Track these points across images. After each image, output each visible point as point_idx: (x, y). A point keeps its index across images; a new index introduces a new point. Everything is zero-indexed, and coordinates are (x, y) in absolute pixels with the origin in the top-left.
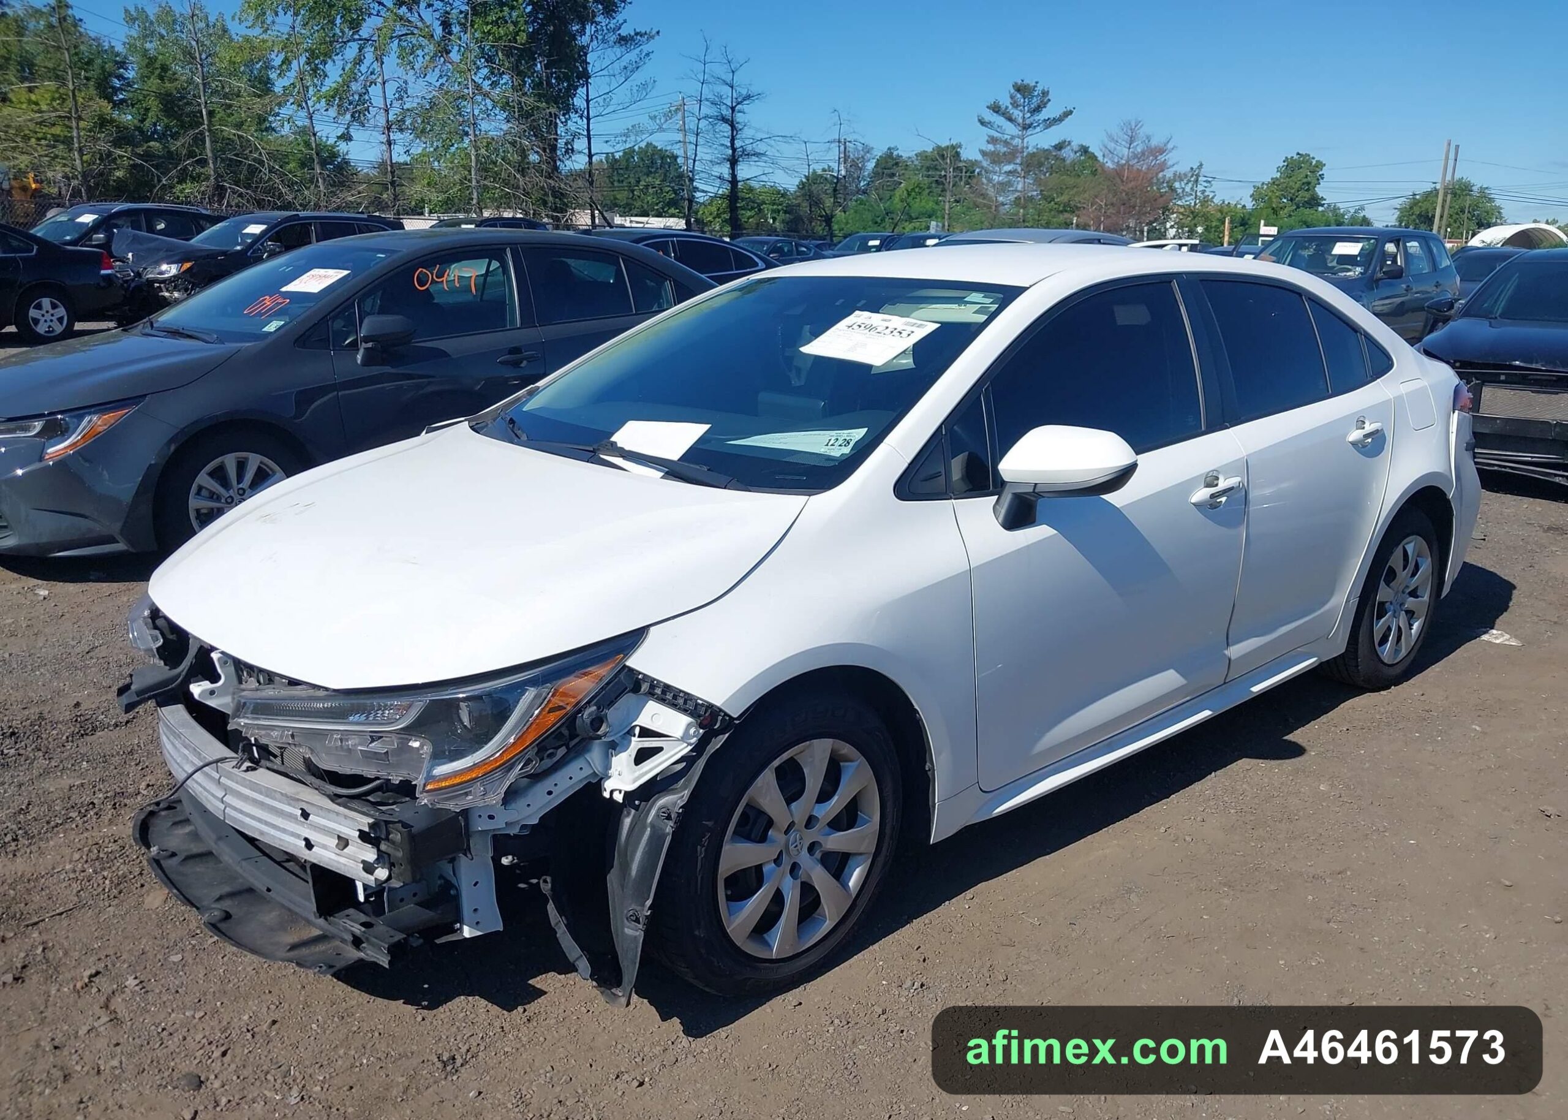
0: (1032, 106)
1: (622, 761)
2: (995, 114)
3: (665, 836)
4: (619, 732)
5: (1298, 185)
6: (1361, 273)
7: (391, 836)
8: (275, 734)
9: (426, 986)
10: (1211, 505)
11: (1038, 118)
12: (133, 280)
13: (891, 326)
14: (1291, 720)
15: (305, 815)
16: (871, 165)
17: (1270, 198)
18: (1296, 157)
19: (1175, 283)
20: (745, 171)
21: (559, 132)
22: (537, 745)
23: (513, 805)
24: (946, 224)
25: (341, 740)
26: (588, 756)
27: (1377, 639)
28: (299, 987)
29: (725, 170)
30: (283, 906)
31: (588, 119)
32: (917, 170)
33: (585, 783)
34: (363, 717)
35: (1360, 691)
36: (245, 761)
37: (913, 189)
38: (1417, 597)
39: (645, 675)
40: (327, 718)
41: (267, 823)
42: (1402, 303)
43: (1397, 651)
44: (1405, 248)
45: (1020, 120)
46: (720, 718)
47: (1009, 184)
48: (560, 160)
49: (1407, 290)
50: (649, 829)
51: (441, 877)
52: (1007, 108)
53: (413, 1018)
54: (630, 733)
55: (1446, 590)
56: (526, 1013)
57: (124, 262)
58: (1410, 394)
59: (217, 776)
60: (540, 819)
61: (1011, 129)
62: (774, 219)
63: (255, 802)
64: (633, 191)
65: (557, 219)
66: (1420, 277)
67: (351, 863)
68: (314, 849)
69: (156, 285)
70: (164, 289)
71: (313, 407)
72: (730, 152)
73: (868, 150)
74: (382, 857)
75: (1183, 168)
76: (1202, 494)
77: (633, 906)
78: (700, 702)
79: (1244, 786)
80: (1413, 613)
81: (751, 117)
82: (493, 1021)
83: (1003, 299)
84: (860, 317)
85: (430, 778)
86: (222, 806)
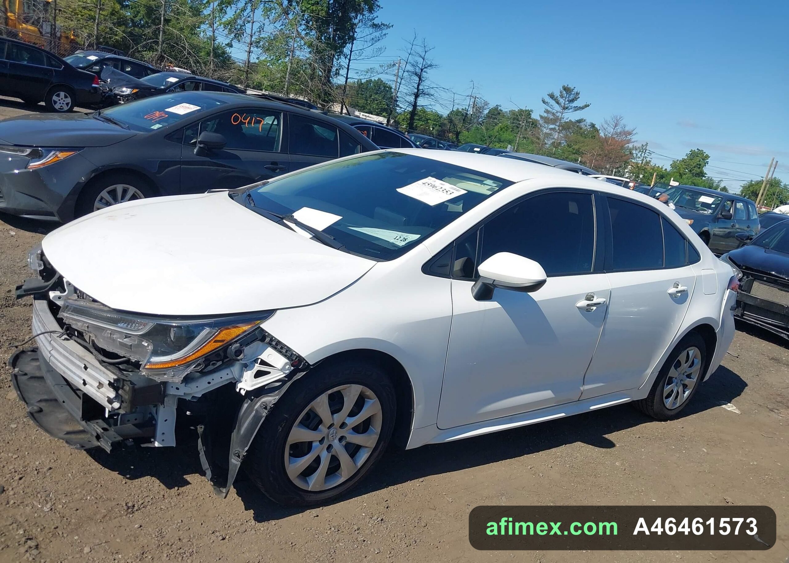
0: (570, 99)
1: (248, 375)
2: (551, 99)
3: (262, 417)
4: (250, 360)
5: (695, 165)
6: (711, 213)
7: (125, 387)
8: (80, 324)
9: (132, 467)
10: (587, 309)
11: (572, 105)
12: (107, 92)
13: (444, 187)
14: (612, 426)
15: (86, 368)
16: (486, 112)
17: (680, 168)
18: (696, 151)
19: (593, 196)
20: (421, 101)
21: (334, 64)
22: (205, 357)
23: (189, 385)
24: (516, 148)
25: (111, 334)
26: (232, 369)
27: (665, 395)
28: (69, 454)
29: (412, 99)
30: (68, 412)
31: (350, 60)
32: (508, 118)
33: (229, 382)
34: (125, 325)
35: (651, 419)
36: (64, 335)
37: (504, 128)
38: (690, 378)
39: (269, 334)
40: (108, 322)
41: (67, 368)
42: (729, 233)
43: (674, 403)
44: (736, 205)
45: (563, 105)
46: (303, 363)
47: (550, 134)
48: (331, 77)
49: (732, 227)
50: (254, 412)
51: (150, 413)
52: (557, 97)
53: (121, 481)
54: (256, 361)
55: (707, 378)
56: (179, 491)
57: (105, 83)
58: (706, 276)
59: (50, 339)
60: (202, 395)
61: (557, 108)
62: (433, 128)
63: (65, 356)
64: (367, 100)
65: (324, 106)
66: (740, 221)
67: (102, 396)
68: (87, 386)
69: (119, 97)
70: (122, 100)
71: (167, 170)
72: (416, 91)
73: (486, 104)
74: (117, 396)
75: (638, 145)
76: (583, 303)
77: (238, 449)
78: (295, 353)
79: (578, 454)
80: (687, 386)
81: (430, 76)
82: (161, 491)
83: (502, 186)
84: (430, 180)
85: (149, 362)
86: (49, 355)
